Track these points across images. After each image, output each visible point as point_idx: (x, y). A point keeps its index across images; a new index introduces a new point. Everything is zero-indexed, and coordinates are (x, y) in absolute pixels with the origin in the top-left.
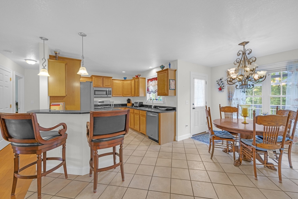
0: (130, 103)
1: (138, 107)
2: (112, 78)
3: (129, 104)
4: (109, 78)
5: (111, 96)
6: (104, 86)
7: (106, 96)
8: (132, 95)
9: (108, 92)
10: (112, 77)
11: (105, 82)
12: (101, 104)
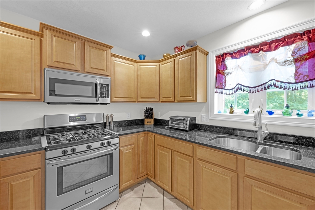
0: (151, 117)
1: (186, 131)
2: (113, 51)
3: (149, 120)
4: (104, 48)
5: (108, 100)
6: (87, 69)
7: (94, 100)
8: (162, 99)
9: (99, 87)
10: (110, 47)
11: (90, 57)
12: (76, 123)
